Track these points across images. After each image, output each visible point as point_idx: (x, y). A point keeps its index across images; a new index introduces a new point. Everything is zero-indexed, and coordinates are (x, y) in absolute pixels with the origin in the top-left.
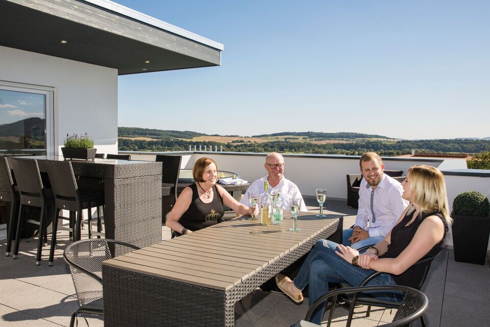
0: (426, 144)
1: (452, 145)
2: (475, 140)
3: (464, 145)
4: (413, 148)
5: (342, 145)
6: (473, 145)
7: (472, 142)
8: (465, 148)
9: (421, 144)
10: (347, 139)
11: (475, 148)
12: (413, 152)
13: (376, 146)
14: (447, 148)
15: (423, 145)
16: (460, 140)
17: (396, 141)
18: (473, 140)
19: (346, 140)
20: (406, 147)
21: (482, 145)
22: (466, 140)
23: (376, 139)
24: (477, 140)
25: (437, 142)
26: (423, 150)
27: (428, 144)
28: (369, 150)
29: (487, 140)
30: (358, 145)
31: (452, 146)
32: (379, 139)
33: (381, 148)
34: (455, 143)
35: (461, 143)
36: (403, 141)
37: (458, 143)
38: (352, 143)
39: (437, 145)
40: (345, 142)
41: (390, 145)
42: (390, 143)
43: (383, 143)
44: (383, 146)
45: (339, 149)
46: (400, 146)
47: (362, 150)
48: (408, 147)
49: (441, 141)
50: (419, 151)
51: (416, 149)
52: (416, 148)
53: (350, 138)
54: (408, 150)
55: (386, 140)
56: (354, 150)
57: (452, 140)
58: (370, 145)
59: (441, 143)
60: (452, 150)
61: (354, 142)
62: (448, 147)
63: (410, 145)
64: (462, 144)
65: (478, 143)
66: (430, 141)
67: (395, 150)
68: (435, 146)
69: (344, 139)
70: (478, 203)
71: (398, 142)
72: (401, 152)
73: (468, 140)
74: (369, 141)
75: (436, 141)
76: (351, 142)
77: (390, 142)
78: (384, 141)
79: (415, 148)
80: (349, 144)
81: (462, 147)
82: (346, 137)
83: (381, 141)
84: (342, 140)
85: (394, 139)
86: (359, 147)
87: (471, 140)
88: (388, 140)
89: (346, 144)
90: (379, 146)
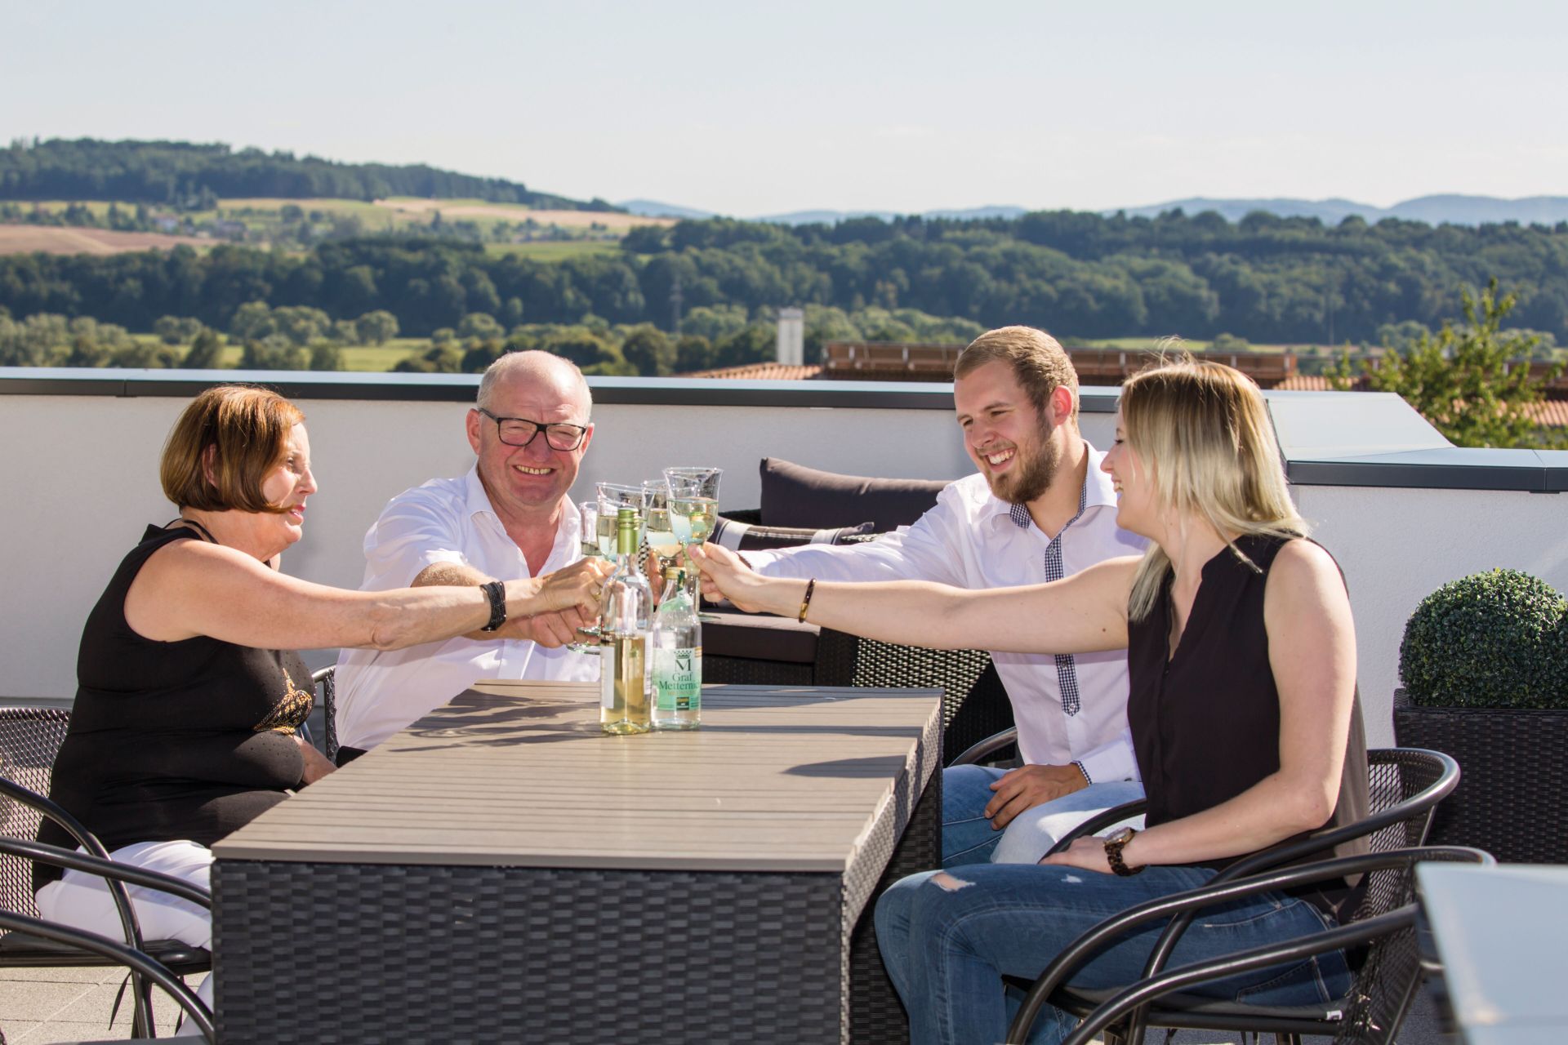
0: (901, 257)
1: (1139, 263)
2: (1332, 220)
3: (1246, 273)
4: (779, 300)
5: (75, 269)
6: (1314, 272)
7: (1301, 235)
8: (1250, 294)
9: (855, 255)
10: (130, 210)
11: (1338, 301)
12: (790, 331)
13: (421, 284)
14: (1100, 296)
15: (877, 269)
16: (1209, 219)
17: (620, 225)
18: (1314, 223)
19: (116, 223)
20: (711, 284)
21: (1387, 271)
22: (1256, 219)
23: (416, 209)
24: (1350, 222)
25: (1007, 244)
26: (879, 316)
27: (926, 259)
28: (349, 328)
29: (1433, 221)
30: (242, 274)
31: (1137, 277)
32: (455, 210)
33: (478, 303)
34: (1166, 247)
35: (1220, 247)
36: (690, 232)
37: (1190, 251)
38: (180, 256)
39: (1003, 271)
40: (98, 244)
41: (565, 266)
42: (560, 252)
43: (495, 251)
44: (486, 285)
45: (44, 320)
46: (655, 280)
47: (285, 327)
48: (736, 290)
49: (1036, 227)
50: (842, 325)
51: (817, 311)
52: (810, 299)
53: (156, 195)
54: (738, 316)
55: (516, 214)
56: (198, 328)
57: (1139, 222)
58: (365, 273)
59: (1035, 250)
60: (1142, 311)
61: (202, 245)
62: (1106, 283)
63: (757, 269)
64: (1222, 262)
65: (1356, 254)
66: (935, 228)
67: (616, 317)
68: (988, 282)
69: (99, 209)
70: (1531, 633)
71: (640, 240)
72: (667, 342)
73: (1277, 223)
74: (348, 225)
75: (998, 226)
76: (165, 244)
77: (559, 235)
78: (500, 229)
79: (801, 298)
80: (150, 258)
81: (1226, 286)
82: (114, 190)
83: (468, 226)
84: (74, 218)
85: (598, 206)
86: (247, 295)
87: (1294, 222)
88: (544, 218)
89: (121, 261)
90: (451, 280)
